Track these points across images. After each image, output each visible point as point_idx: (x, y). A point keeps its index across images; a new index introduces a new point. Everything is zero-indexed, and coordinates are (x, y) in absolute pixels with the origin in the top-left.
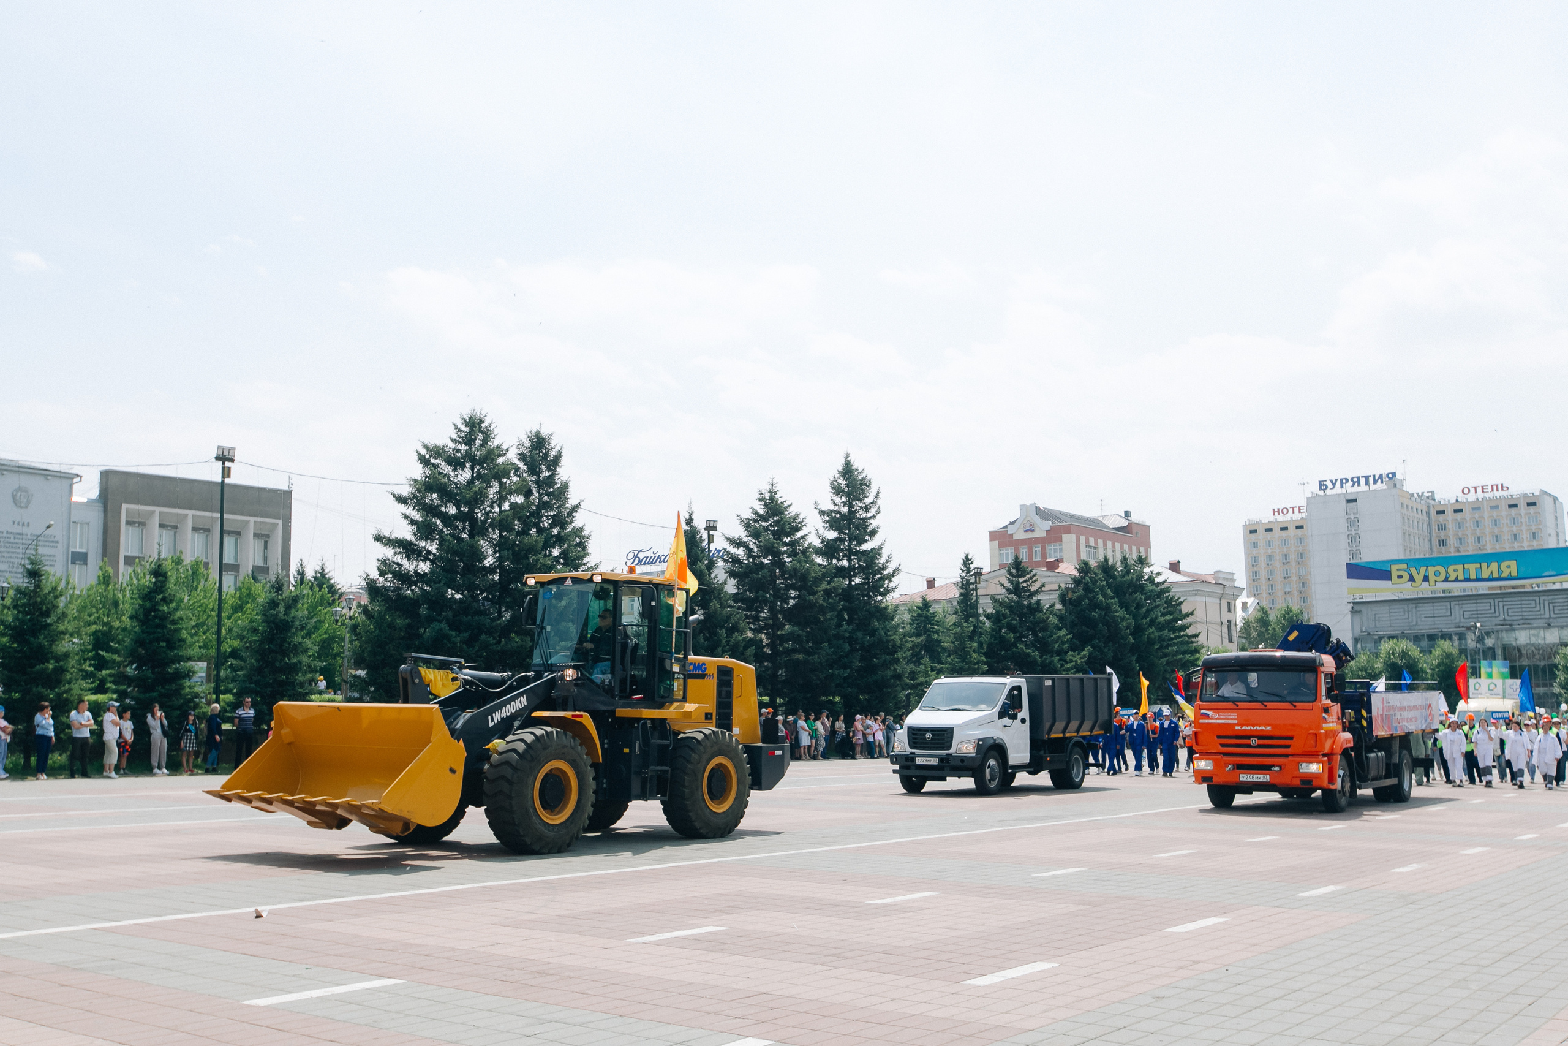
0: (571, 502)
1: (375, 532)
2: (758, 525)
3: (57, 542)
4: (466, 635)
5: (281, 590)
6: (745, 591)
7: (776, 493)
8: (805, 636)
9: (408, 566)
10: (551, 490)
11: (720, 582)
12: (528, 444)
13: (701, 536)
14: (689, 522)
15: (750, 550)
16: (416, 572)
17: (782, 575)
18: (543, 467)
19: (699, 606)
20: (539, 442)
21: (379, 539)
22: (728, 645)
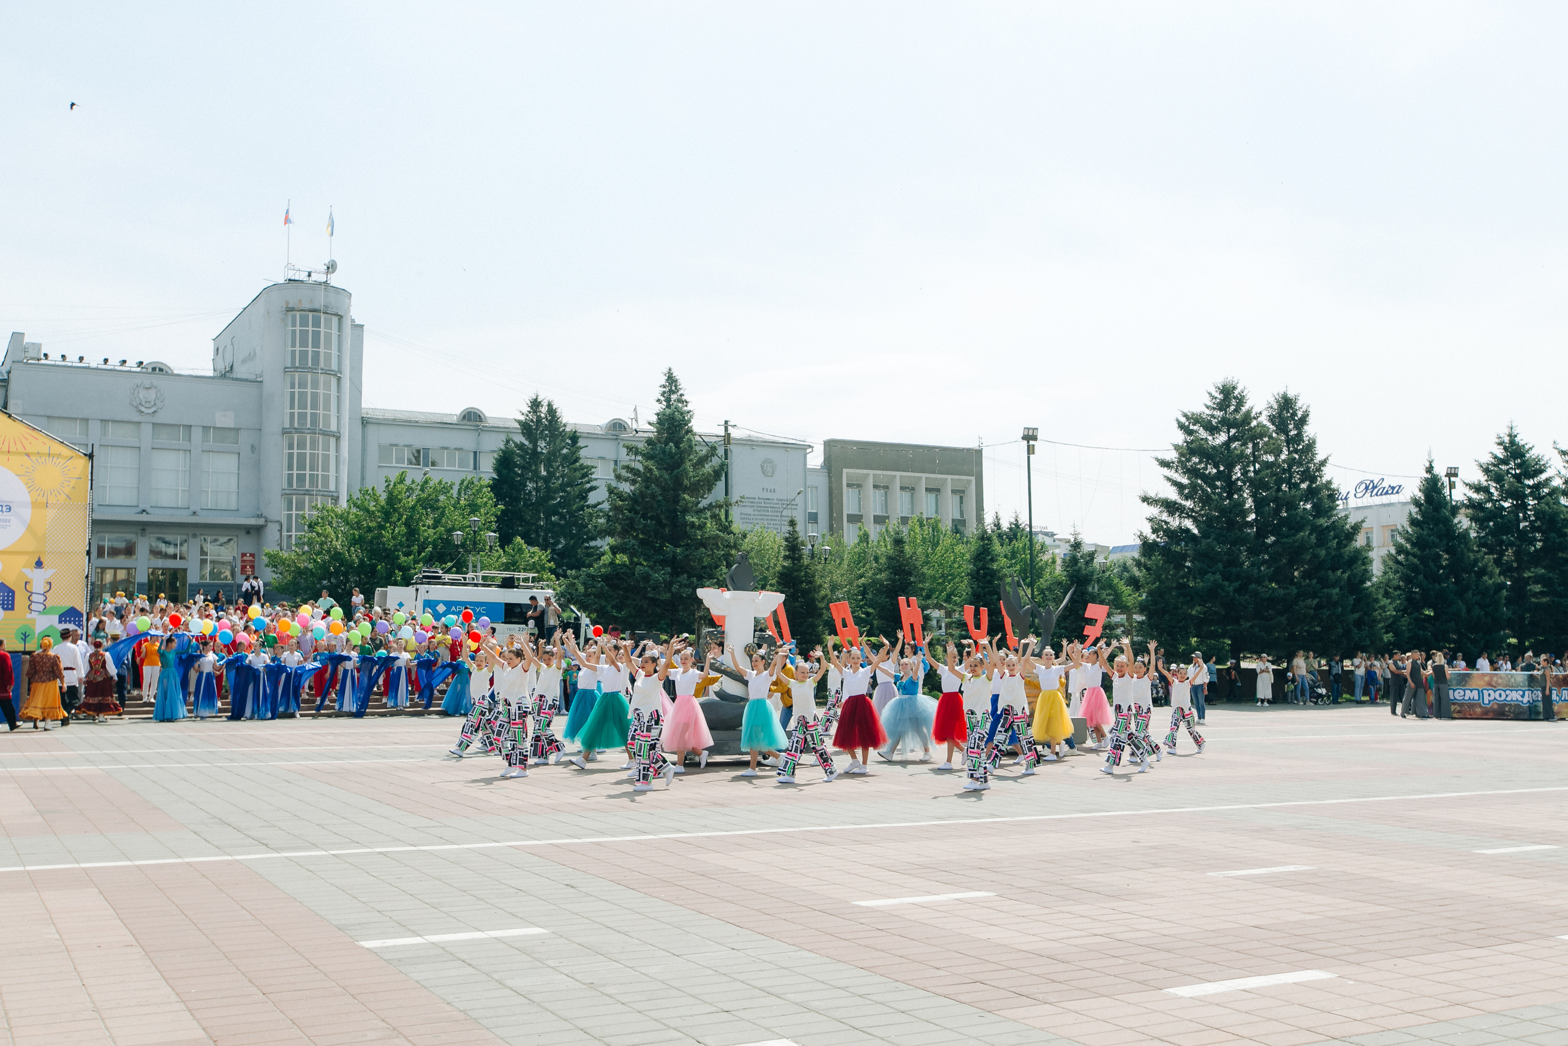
0: (1319, 458)
1: (1143, 495)
2: (1496, 469)
3: (797, 505)
4: (1237, 584)
5: (1079, 548)
6: (1487, 534)
7: (1516, 436)
8: (1557, 579)
9: (1174, 522)
10: (1301, 447)
11: (1465, 527)
12: (1275, 406)
13: (1443, 484)
14: (1430, 469)
15: (1492, 494)
16: (1181, 528)
17: (1525, 519)
18: (1291, 427)
19: (1443, 551)
20: (1286, 404)
21: (1145, 499)
22: (1477, 588)
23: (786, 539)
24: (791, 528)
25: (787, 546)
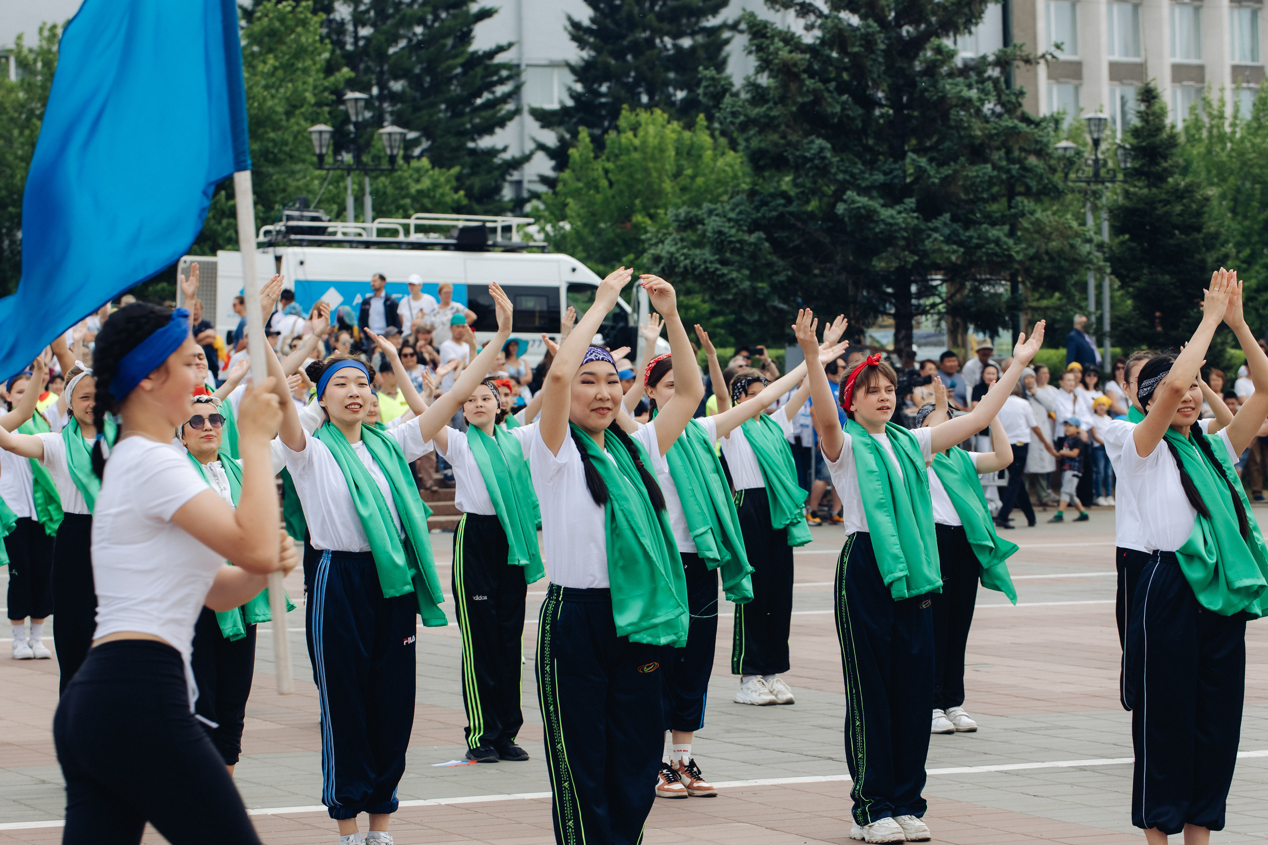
23: (1136, 133)
24: (1143, 107)
25: (1134, 148)
